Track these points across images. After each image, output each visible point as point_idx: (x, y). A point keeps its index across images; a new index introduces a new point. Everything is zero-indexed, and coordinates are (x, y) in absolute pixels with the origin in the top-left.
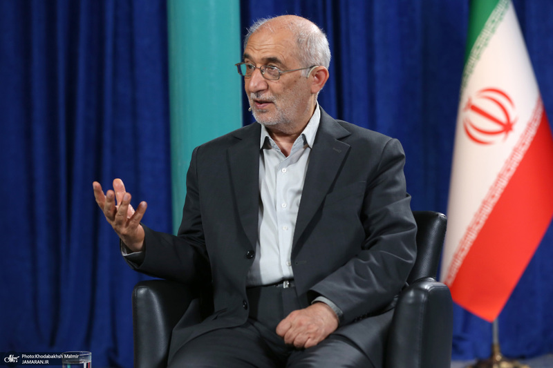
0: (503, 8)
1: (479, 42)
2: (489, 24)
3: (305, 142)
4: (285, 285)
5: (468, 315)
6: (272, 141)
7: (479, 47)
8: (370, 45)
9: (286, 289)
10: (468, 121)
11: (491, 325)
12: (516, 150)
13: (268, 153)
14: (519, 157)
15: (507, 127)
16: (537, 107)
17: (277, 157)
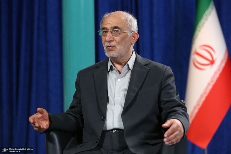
0: (211, 9)
1: (200, 24)
2: (204, 17)
3: (128, 67)
4: (114, 131)
5: (194, 146)
6: (114, 67)
7: (200, 26)
8: (151, 25)
9: (114, 133)
10: (194, 60)
11: (204, 150)
12: (216, 73)
13: (112, 72)
14: (217, 76)
15: (212, 62)
16: (226, 53)
17: (116, 74)
